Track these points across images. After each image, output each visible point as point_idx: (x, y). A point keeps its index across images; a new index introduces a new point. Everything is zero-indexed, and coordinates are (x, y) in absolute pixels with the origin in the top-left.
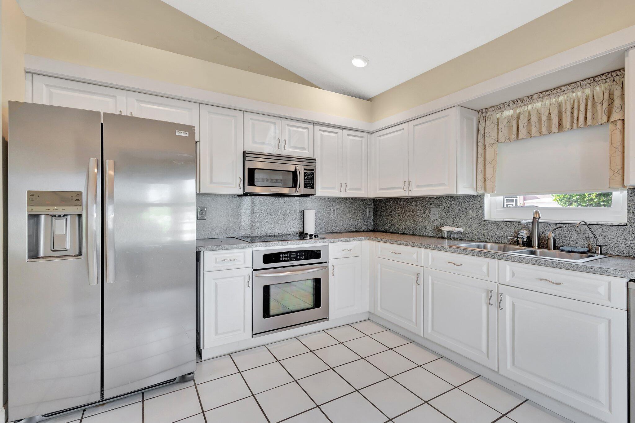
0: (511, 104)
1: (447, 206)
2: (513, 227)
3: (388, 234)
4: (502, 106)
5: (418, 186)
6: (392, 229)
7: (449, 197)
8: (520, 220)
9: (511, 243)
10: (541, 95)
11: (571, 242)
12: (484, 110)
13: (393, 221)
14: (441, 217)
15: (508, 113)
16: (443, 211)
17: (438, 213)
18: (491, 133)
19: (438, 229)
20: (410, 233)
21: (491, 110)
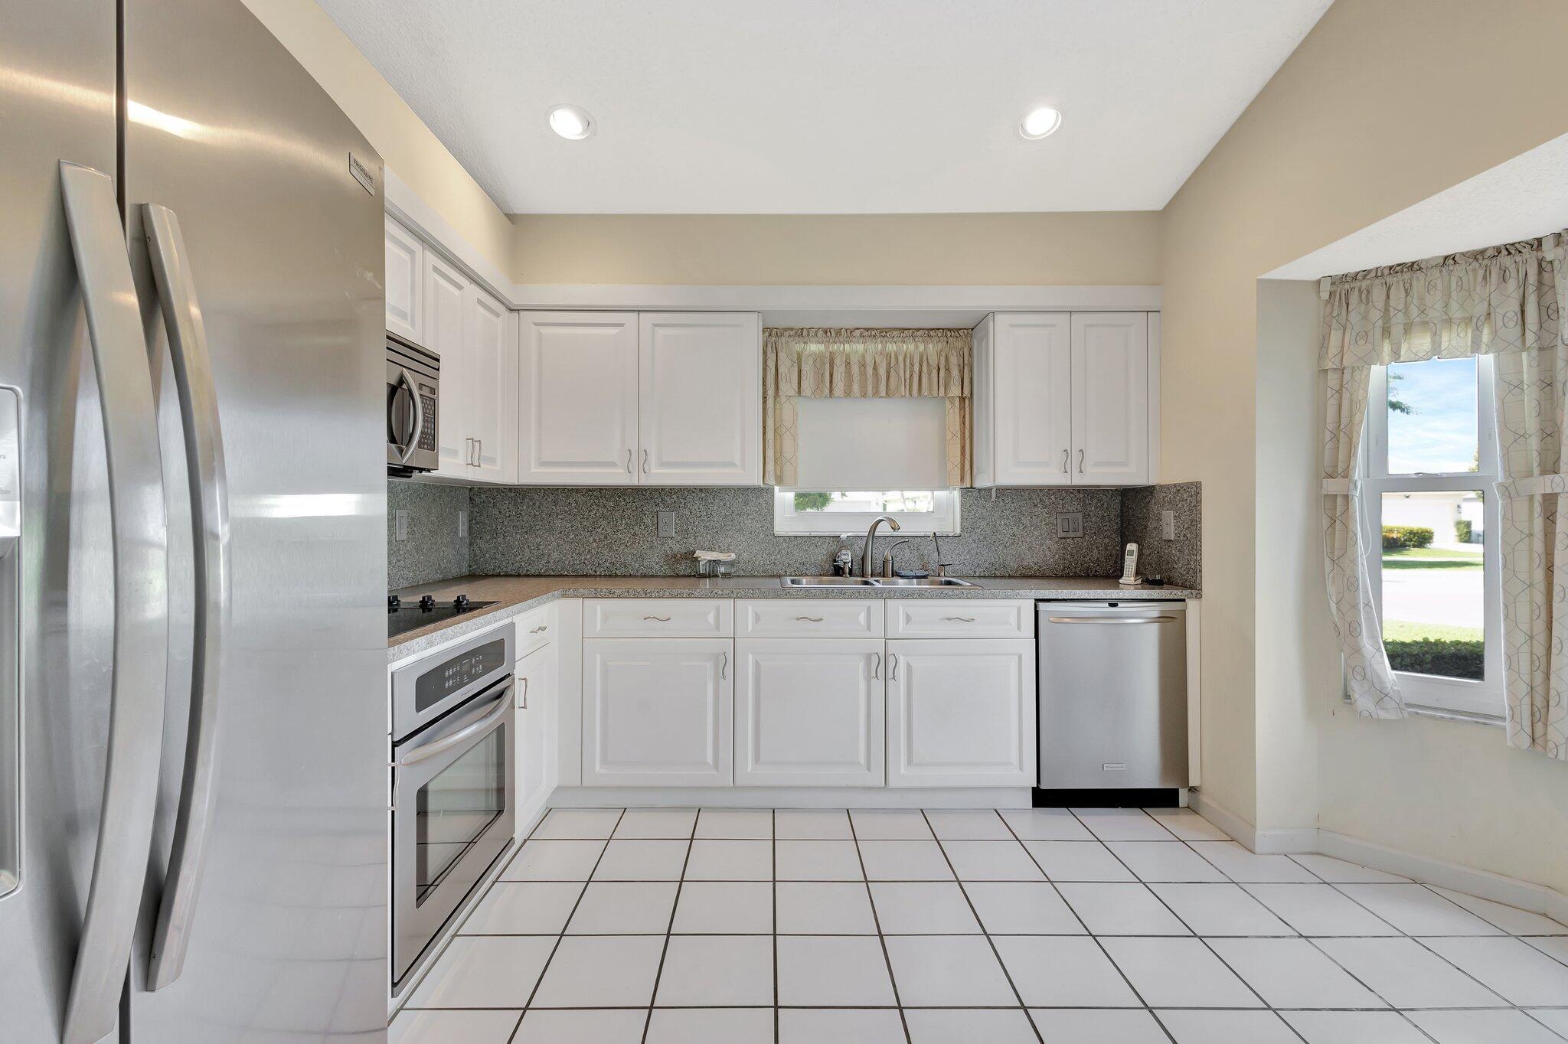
0: (820, 333)
1: (697, 508)
2: (825, 546)
3: (510, 579)
4: (805, 333)
5: (663, 464)
6: (540, 566)
7: (701, 490)
8: (837, 534)
9: (822, 573)
10: (866, 334)
11: (903, 564)
12: (774, 331)
13: (541, 547)
14: (685, 533)
15: (814, 347)
16: (688, 519)
17: (676, 524)
18: (788, 376)
19: (690, 557)
20: (598, 573)
21: (786, 334)
